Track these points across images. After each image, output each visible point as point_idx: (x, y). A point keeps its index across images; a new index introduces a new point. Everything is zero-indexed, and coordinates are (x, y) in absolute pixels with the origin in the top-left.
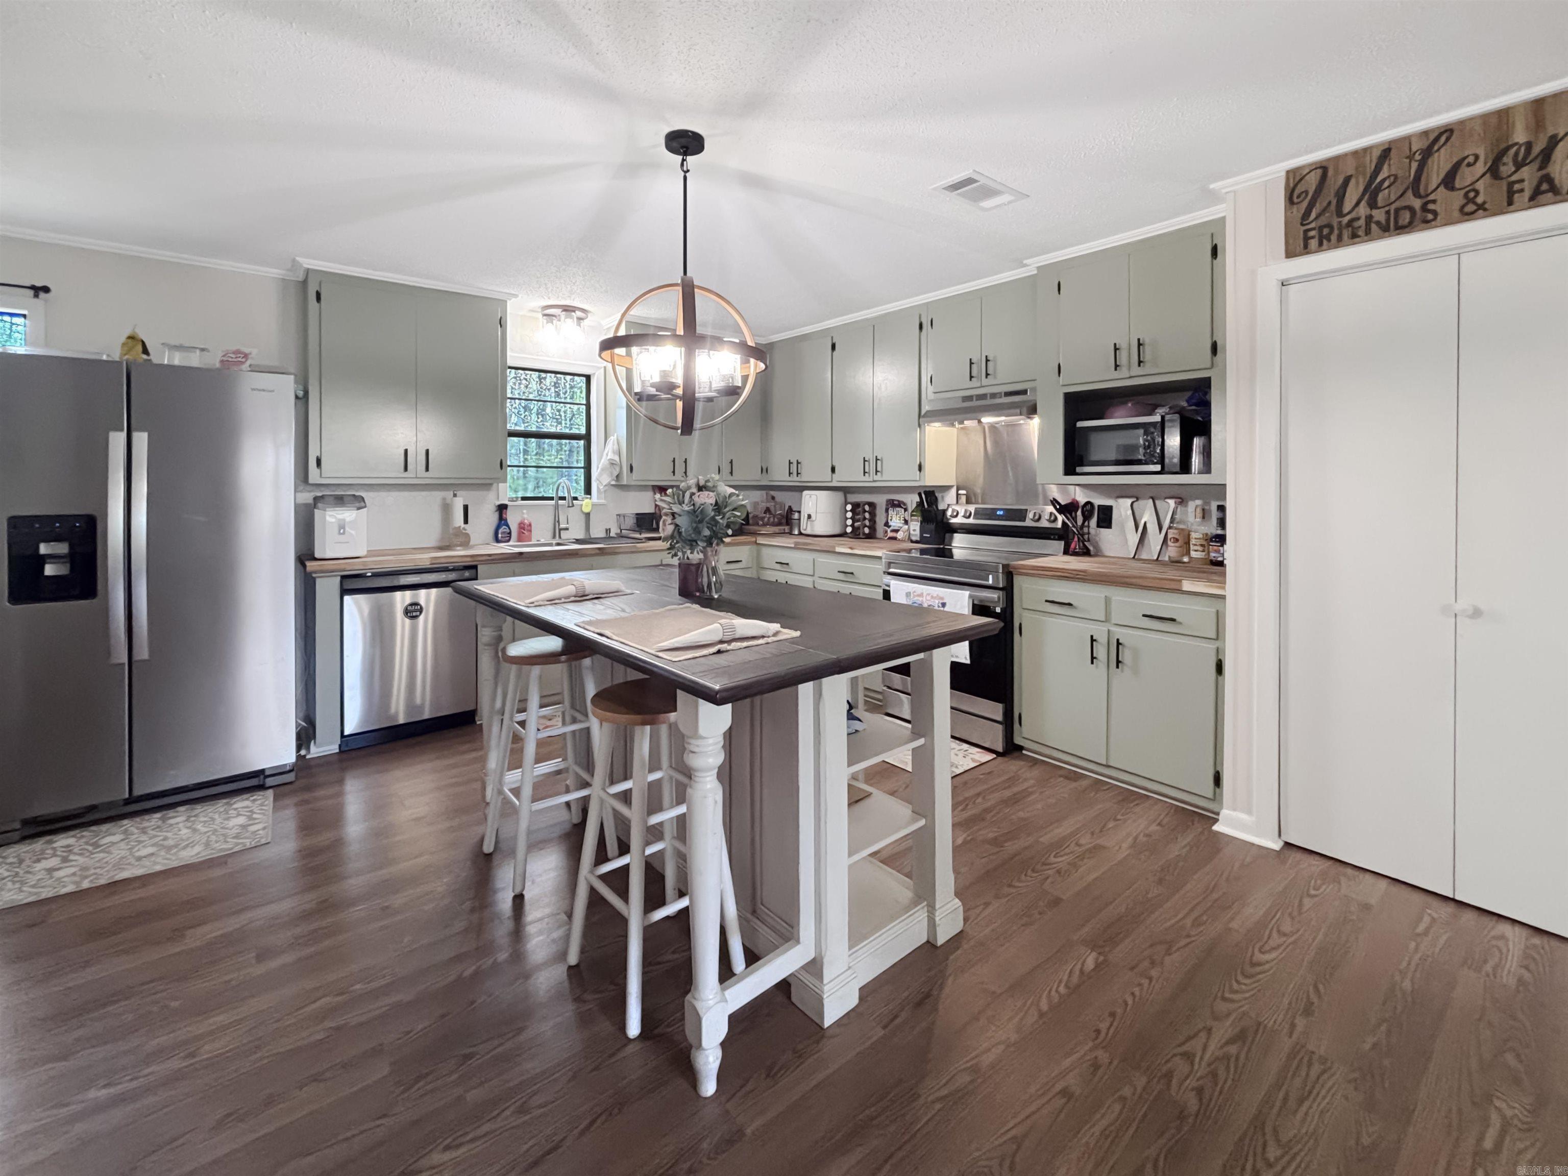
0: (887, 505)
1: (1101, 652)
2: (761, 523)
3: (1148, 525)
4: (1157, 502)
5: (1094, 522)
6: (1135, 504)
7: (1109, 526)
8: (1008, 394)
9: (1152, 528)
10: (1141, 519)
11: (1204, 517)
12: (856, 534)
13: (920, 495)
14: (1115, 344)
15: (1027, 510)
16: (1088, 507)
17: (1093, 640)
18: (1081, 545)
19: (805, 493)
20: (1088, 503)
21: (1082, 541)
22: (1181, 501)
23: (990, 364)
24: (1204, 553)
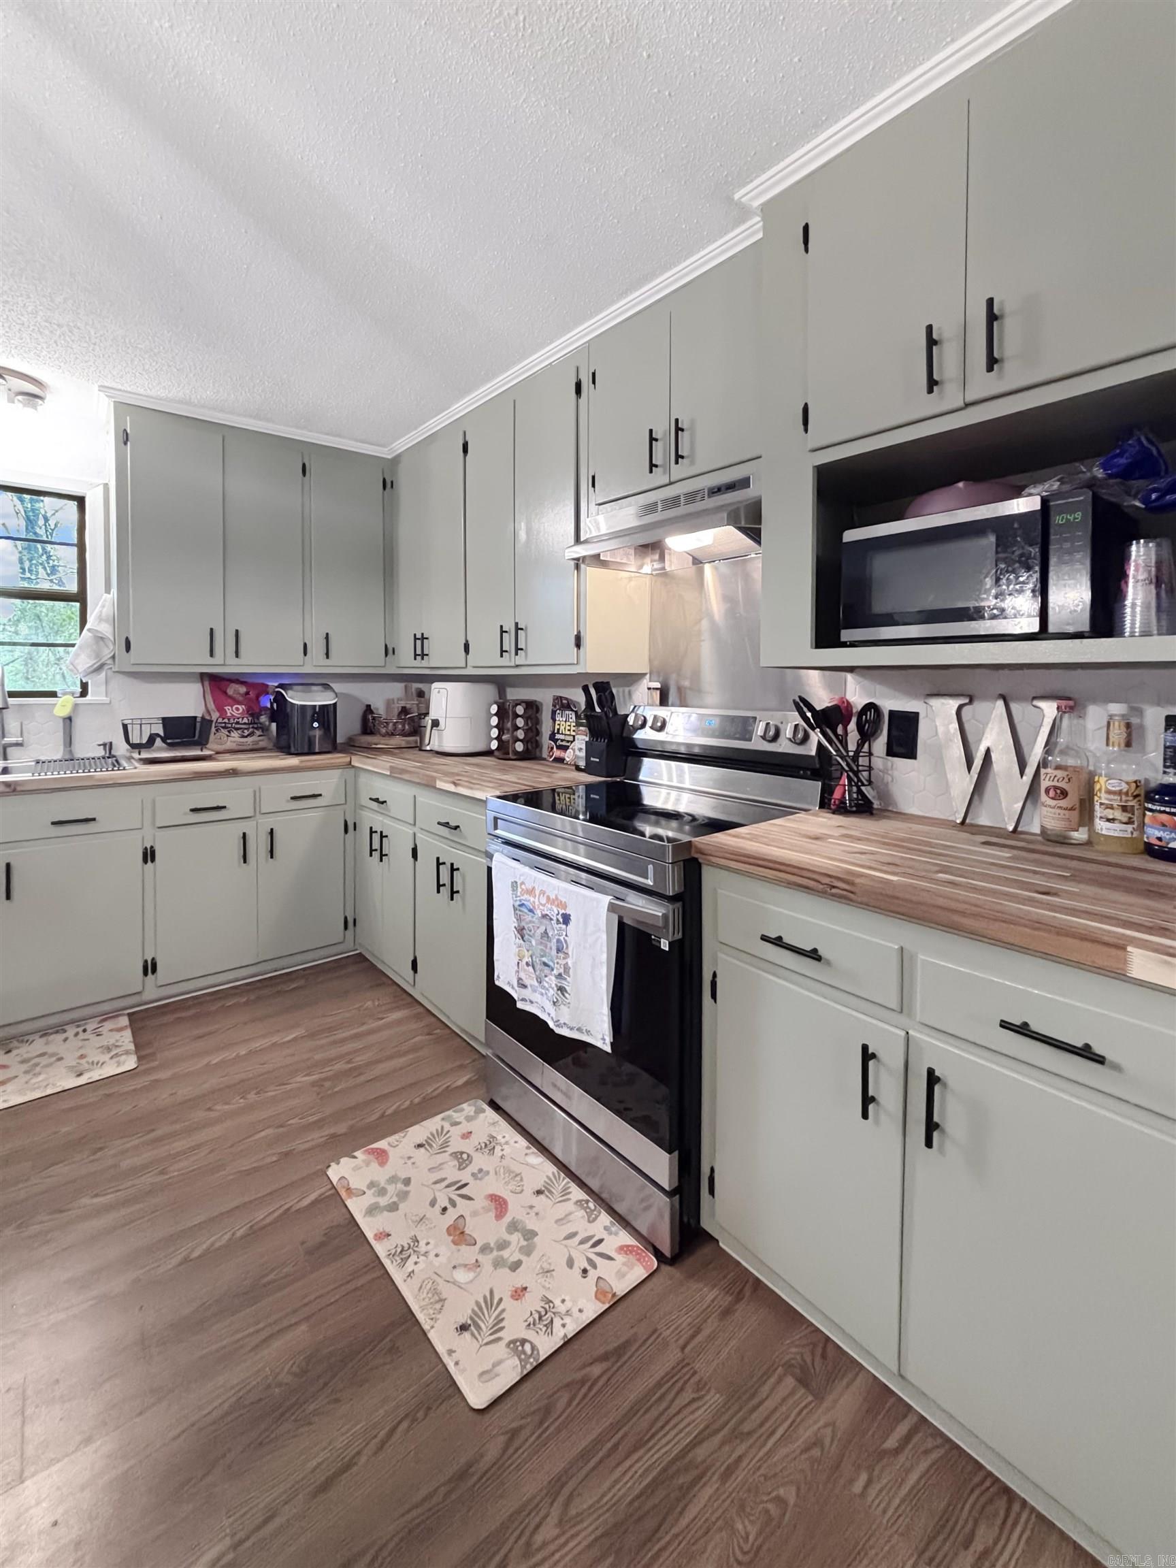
0: (554, 706)
1: (886, 1087)
2: (383, 731)
3: (994, 756)
4: (1014, 707)
5: (880, 744)
6: (965, 710)
7: (911, 754)
8: (717, 491)
9: (1004, 760)
10: (980, 741)
11: (1128, 744)
12: (504, 752)
13: (586, 689)
14: (930, 329)
15: (755, 718)
16: (871, 715)
17: (867, 1055)
18: (855, 789)
19: (436, 685)
20: (870, 707)
21: (856, 782)
22: (1071, 704)
23: (684, 438)
24: (1130, 828)
